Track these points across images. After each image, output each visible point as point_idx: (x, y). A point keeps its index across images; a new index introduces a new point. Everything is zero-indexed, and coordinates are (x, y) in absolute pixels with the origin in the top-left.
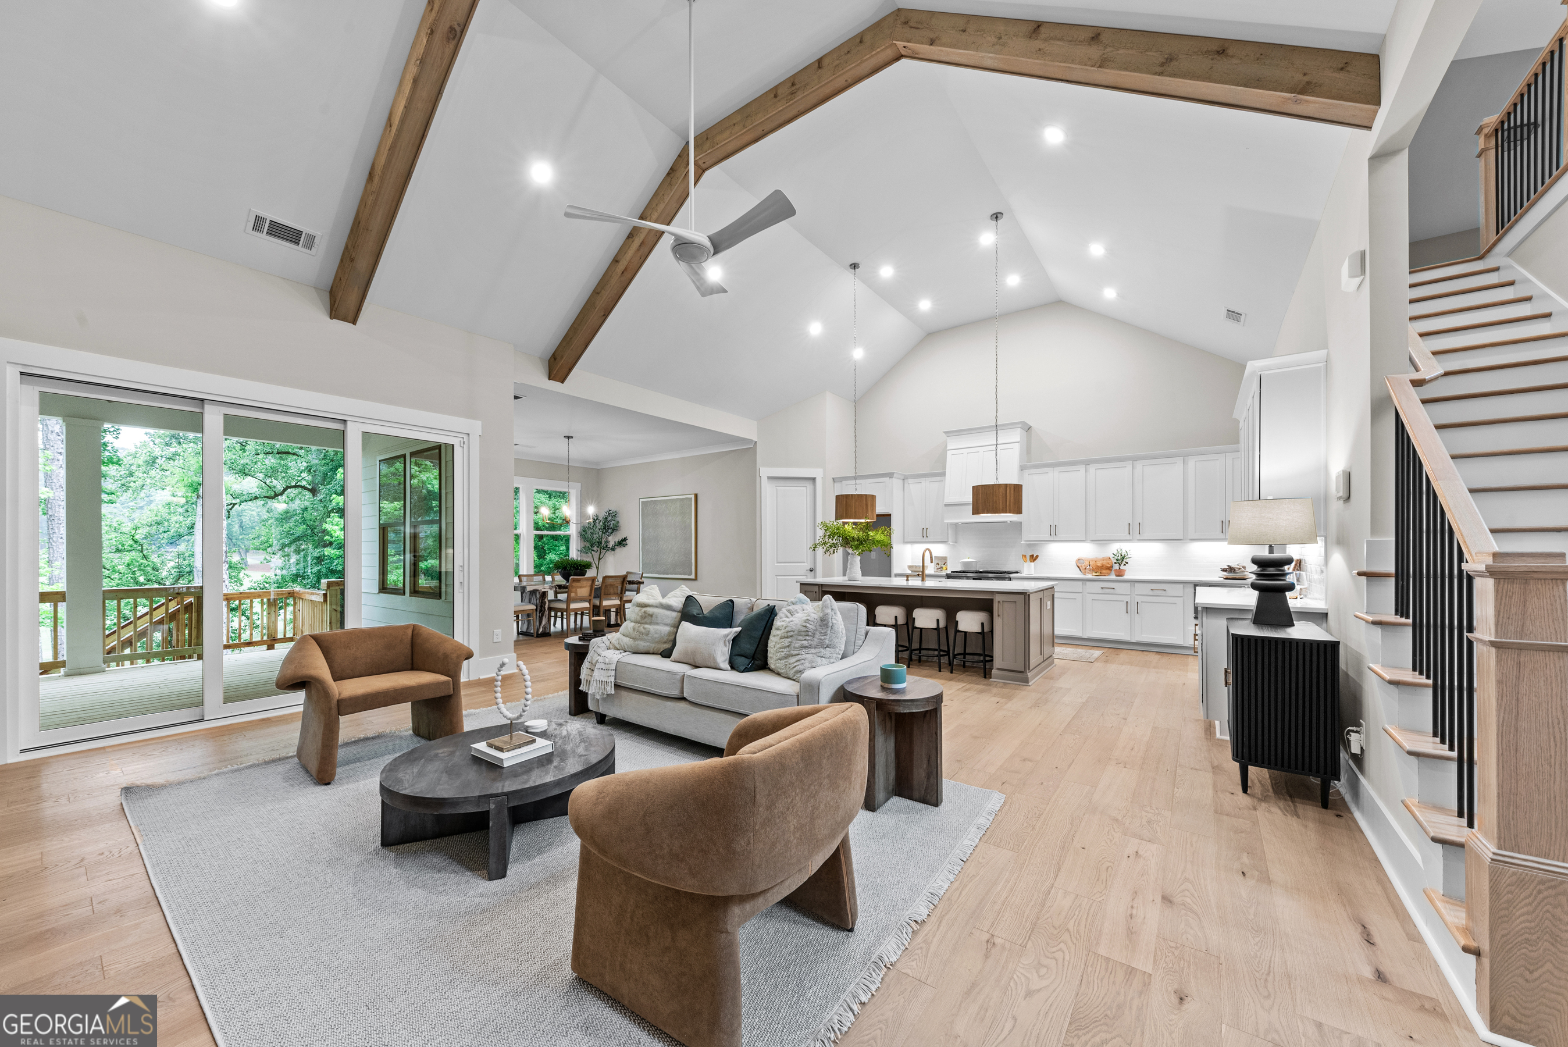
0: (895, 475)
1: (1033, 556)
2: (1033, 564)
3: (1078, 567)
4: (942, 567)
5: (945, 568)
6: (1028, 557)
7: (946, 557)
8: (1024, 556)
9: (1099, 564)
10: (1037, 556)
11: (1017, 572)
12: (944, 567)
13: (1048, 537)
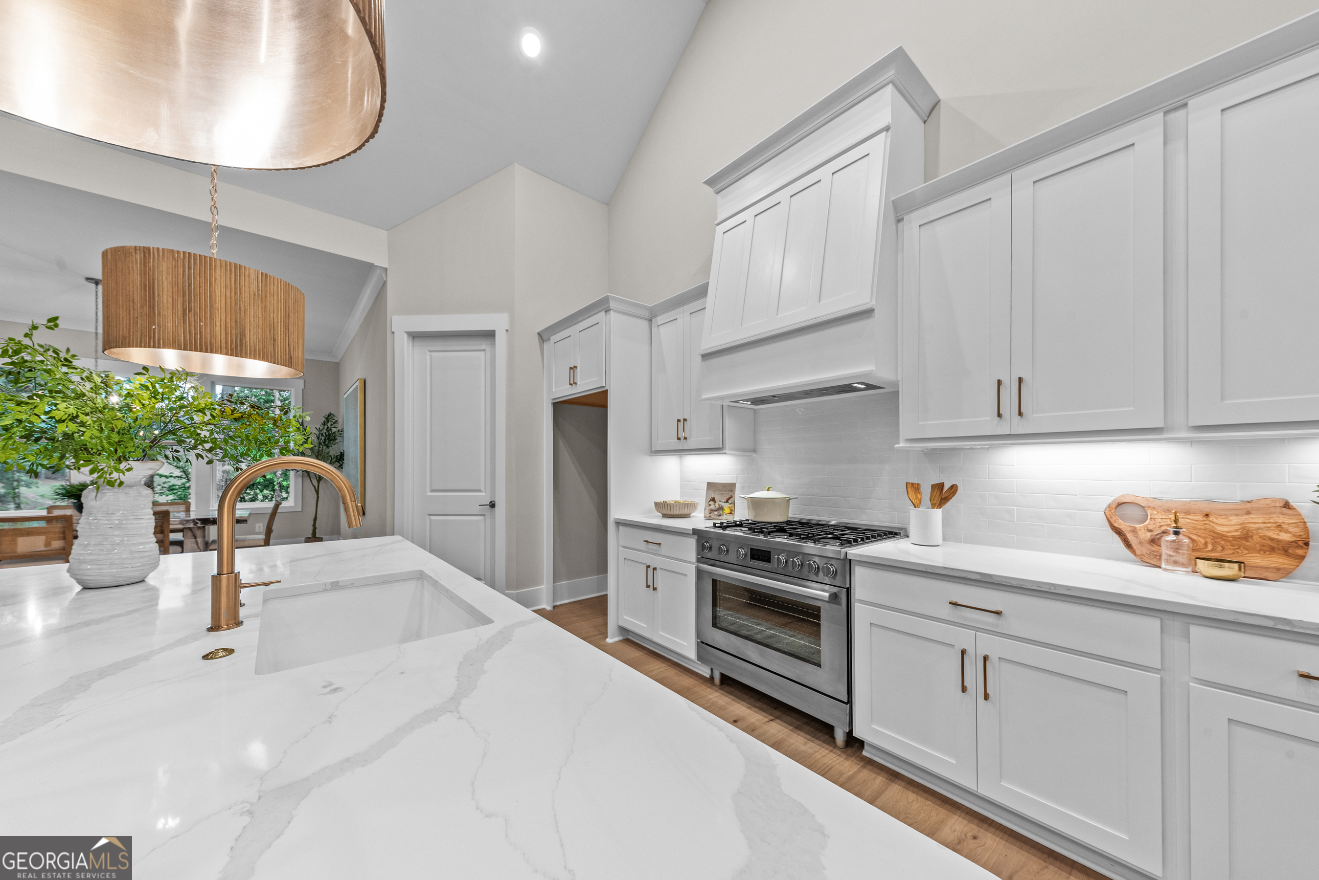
0: (612, 304)
1: (941, 486)
2: (938, 513)
3: (1119, 532)
4: (721, 508)
5: (727, 511)
6: (926, 491)
7: (733, 486)
8: (914, 488)
9: (1228, 526)
10: (954, 489)
11: (891, 534)
12: (726, 507)
13: (988, 424)
